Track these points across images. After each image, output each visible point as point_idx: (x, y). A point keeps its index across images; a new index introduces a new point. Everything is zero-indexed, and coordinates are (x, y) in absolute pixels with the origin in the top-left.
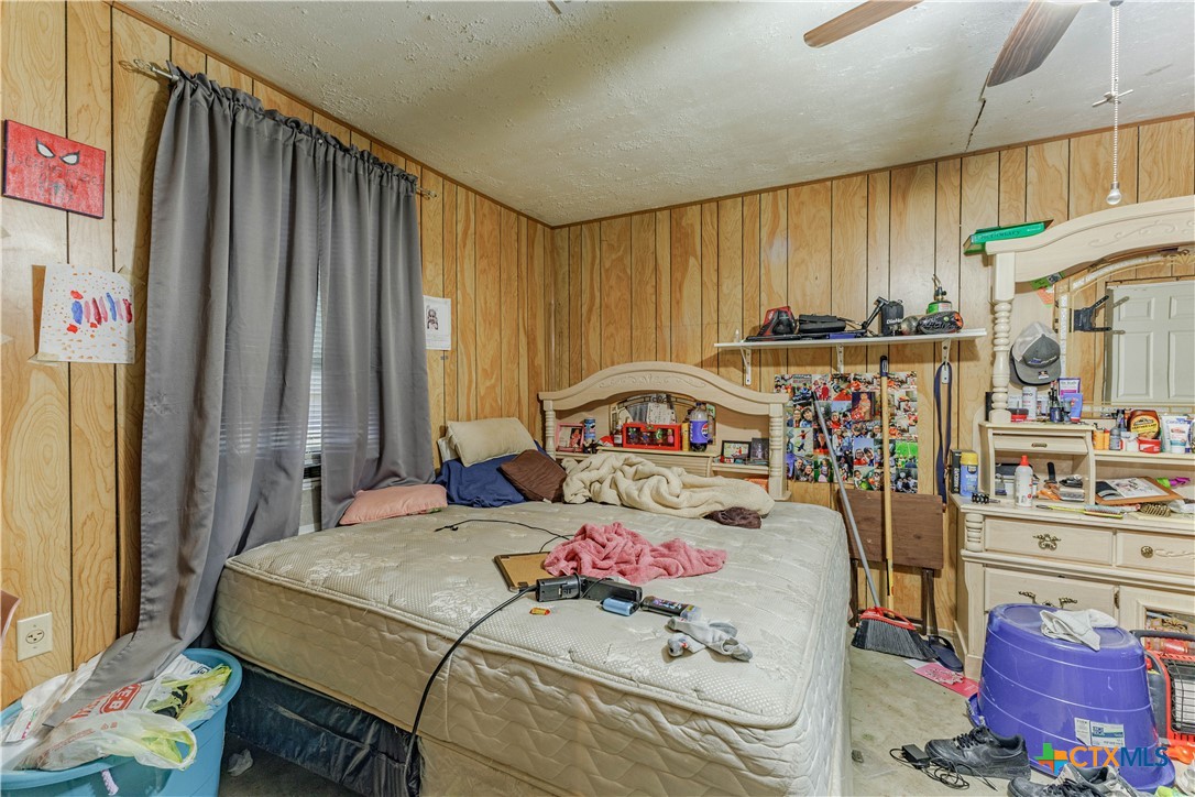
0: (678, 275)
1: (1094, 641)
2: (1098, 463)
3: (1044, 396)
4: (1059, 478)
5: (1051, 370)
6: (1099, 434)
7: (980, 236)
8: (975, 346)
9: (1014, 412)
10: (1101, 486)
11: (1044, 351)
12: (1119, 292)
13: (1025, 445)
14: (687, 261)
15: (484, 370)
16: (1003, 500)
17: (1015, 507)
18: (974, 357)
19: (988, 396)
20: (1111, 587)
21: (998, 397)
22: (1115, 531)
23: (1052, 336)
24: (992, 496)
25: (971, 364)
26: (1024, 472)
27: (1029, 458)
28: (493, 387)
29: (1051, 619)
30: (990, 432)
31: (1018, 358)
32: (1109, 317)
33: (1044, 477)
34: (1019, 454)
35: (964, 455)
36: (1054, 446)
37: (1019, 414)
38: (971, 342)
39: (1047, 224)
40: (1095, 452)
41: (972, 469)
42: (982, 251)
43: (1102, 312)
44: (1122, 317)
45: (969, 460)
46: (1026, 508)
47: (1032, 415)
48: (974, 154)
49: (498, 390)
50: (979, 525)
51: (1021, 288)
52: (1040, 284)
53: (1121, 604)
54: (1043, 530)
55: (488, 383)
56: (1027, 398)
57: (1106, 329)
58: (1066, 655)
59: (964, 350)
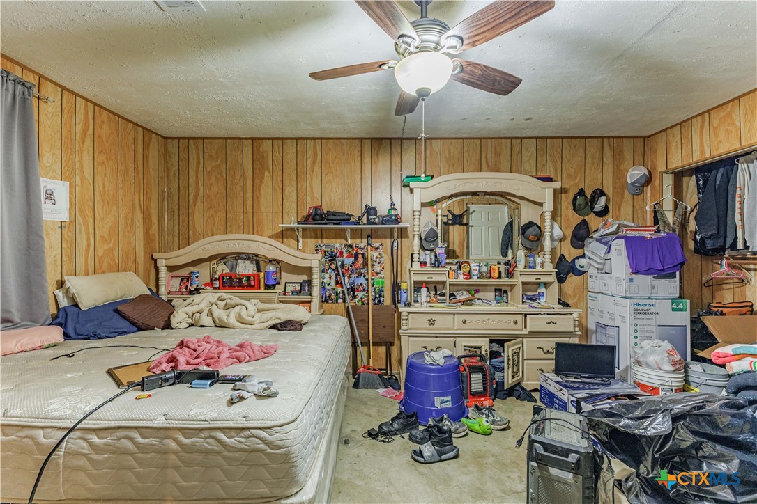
0: (257, 181)
1: (442, 362)
2: (450, 284)
3: (433, 256)
4: (438, 293)
5: (435, 243)
6: (451, 272)
7: (407, 179)
8: (407, 231)
9: (421, 263)
10: (451, 295)
11: (432, 235)
12: (472, 208)
13: (424, 278)
14: (263, 173)
15: (103, 238)
16: (417, 305)
17: (421, 307)
18: (407, 237)
19: (412, 255)
20: (452, 339)
21: (416, 256)
22: (454, 314)
23: (435, 228)
24: (412, 303)
25: (406, 240)
26: (424, 290)
27: (427, 284)
28: (111, 250)
29: (427, 355)
30: (412, 273)
31: (423, 238)
32: (468, 219)
33: (433, 293)
34: (421, 283)
35: (402, 284)
36: (436, 278)
37: (423, 264)
38: (406, 229)
39: (432, 177)
40: (449, 280)
41: (405, 291)
42: (408, 186)
43: (465, 216)
44: (473, 220)
45: (404, 286)
46: (424, 308)
47: (428, 265)
48: (406, 139)
49: (116, 252)
50: (406, 317)
51: (424, 205)
52: (431, 204)
53: (457, 345)
54: (430, 316)
55: (106, 247)
56: (427, 256)
57: (467, 224)
58: (433, 370)
59: (403, 233)
